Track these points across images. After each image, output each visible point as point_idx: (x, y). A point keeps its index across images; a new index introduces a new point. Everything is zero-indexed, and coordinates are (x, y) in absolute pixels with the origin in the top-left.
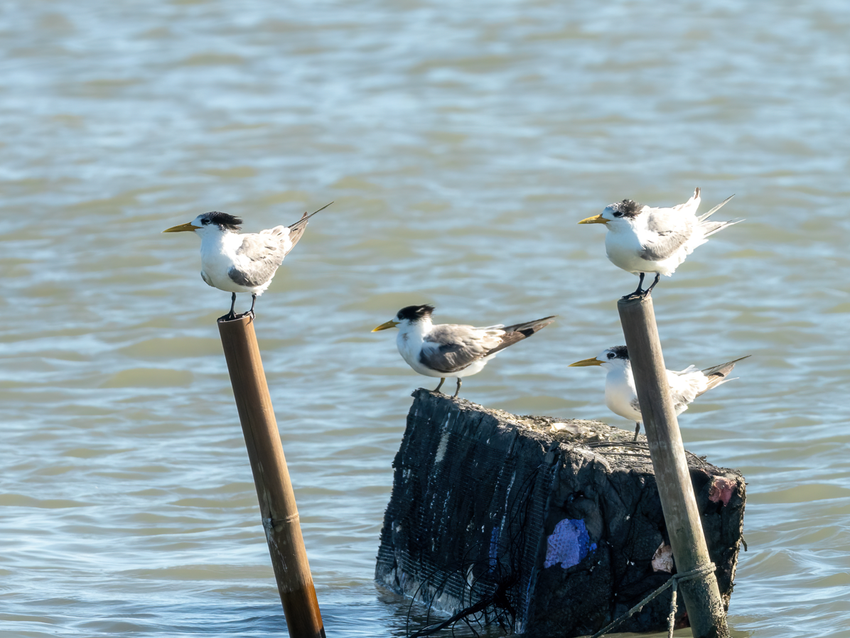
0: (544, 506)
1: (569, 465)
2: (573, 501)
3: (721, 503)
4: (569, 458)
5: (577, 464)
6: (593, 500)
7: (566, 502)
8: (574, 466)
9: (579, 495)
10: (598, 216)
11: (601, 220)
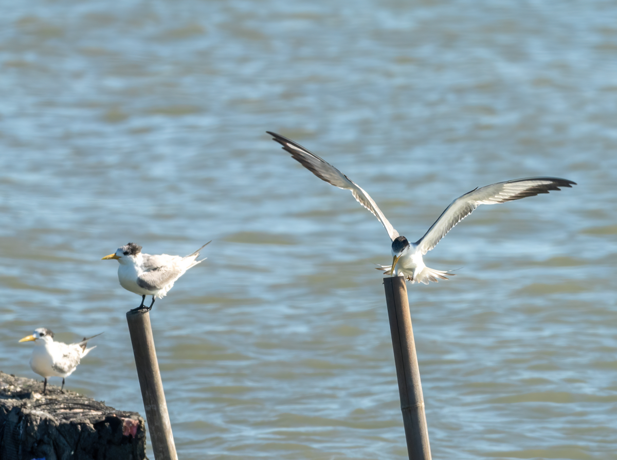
0: (18, 452)
1: (31, 423)
2: (37, 446)
3: (131, 436)
4: (31, 419)
5: (36, 422)
6: (49, 444)
7: (32, 448)
8: (35, 423)
9: (40, 442)
10: (114, 254)
11: (115, 257)
